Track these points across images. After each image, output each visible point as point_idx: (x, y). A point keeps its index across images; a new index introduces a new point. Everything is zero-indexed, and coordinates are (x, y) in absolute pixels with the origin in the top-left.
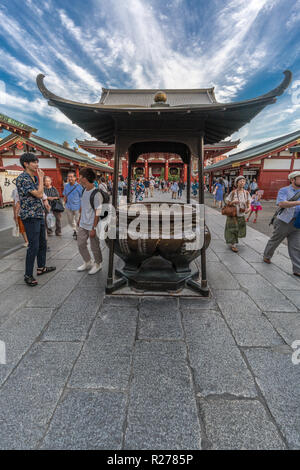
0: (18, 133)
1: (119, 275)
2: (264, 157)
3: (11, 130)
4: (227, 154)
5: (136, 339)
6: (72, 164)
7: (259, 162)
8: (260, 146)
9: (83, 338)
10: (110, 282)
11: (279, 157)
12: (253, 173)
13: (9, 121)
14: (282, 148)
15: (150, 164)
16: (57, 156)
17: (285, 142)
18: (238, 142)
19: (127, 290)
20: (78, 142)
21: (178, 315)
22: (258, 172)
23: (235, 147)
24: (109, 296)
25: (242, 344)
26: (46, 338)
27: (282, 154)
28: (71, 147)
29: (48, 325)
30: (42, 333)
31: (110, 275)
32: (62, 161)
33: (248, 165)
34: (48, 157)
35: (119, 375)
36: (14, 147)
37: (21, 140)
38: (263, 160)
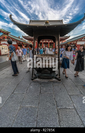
0: (5, 33)
1: (35, 75)
2: (77, 41)
3: (3, 33)
4: (66, 40)
5: (40, 93)
6: (21, 43)
7: (76, 42)
8: (76, 37)
9: (25, 93)
10: (32, 77)
11: (81, 41)
12: (74, 46)
13: (2, 30)
14: (82, 38)
15: (44, 43)
16: (17, 41)
17: (83, 36)
18: (70, 36)
19: (37, 79)
20: (23, 36)
21: (52, 86)
22: (75, 45)
23: (69, 38)
24: (32, 81)
25: (70, 94)
26: (15, 93)
27: (82, 40)
28: (21, 38)
29: (15, 89)
30: (14, 91)
31: (33, 75)
32: (18, 42)
33: (72, 43)
34: (14, 41)
35: (35, 103)
36: (4, 38)
37: (6, 36)
38: (77, 42)
